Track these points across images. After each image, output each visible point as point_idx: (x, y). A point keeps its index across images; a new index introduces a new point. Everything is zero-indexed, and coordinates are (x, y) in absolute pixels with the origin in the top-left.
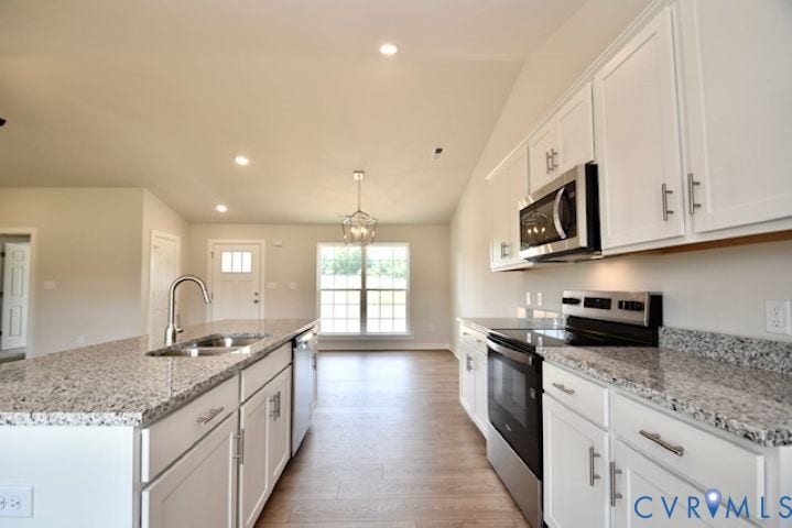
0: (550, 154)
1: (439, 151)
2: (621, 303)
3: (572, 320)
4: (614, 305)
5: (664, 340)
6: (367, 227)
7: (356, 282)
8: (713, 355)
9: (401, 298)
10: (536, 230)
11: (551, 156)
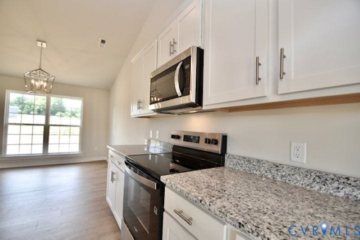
0: (172, 44)
1: (103, 42)
2: (206, 139)
3: (175, 148)
4: (202, 140)
5: (227, 162)
6: (47, 82)
7: (41, 119)
8: (258, 173)
9: (77, 131)
10: (155, 98)
11: (173, 45)
